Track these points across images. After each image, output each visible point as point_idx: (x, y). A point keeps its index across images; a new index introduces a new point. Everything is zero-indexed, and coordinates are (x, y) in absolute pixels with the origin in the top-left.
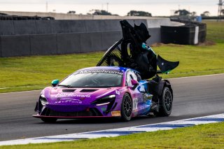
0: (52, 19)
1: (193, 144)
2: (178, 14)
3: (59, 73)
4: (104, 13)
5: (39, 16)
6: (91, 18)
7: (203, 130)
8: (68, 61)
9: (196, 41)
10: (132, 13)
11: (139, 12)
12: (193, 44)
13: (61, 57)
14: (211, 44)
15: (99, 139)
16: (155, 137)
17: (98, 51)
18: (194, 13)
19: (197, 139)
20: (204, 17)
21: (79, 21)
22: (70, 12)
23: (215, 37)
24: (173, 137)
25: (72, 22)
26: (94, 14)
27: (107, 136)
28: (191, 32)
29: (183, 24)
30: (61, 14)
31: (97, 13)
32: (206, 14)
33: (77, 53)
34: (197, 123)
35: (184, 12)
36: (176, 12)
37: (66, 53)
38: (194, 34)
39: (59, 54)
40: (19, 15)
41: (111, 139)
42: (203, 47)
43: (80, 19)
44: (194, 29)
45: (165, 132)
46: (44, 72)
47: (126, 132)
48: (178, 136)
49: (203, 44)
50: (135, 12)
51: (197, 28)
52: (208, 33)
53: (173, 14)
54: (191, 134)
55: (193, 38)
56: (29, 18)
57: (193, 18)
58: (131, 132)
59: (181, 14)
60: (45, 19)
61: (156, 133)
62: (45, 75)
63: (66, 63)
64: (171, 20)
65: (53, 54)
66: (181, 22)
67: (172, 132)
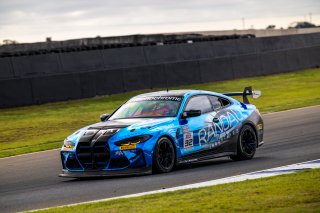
0: (253, 36)
4: (307, 25)
5: (238, 34)
6: (294, 33)
8: (275, 82)
22: (270, 27)
25: (276, 39)
26: (297, 27)
30: (262, 30)
31: (300, 26)
33: (285, 72)
37: (273, 73)
39: (264, 75)
40: (216, 35)
43: (284, 34)
56: (227, 38)
60: (245, 37)
63: (275, 84)
65: (258, 76)
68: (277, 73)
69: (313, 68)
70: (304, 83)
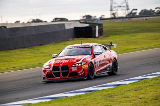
0: (5, 27)
1: (98, 103)
2: (85, 18)
3: (11, 61)
4: (38, 21)
6: (29, 25)
7: (104, 93)
8: (16, 53)
9: (97, 35)
10: (56, 19)
11: (60, 18)
12: (95, 37)
13: (12, 51)
14: (107, 36)
15: (38, 103)
16: (74, 99)
17: (35, 46)
18: (95, 16)
19: (101, 100)
20: (101, 19)
21: (22, 27)
22: (17, 22)
23: (109, 31)
24: (86, 99)
25: (18, 29)
26: (32, 22)
27: (43, 101)
28: (93, 29)
29: (88, 25)
31: (34, 21)
32: (103, 17)
33: (22, 48)
34: (100, 89)
35: (89, 17)
36: (84, 17)
37: (15, 49)
38: (95, 30)
39: (10, 49)
41: (46, 103)
42: (102, 39)
44: (95, 27)
45: (80, 96)
46: (2, 62)
47: (55, 98)
48: (88, 98)
49: (102, 37)
50: (58, 18)
51: (97, 27)
52: (104, 29)
53: (82, 18)
54: (97, 96)
55: (95, 34)
57: (95, 20)
58: (58, 98)
59: (87, 18)
60: (1, 27)
61: (75, 97)
62: (3, 63)
63: (16, 55)
64: (81, 23)
65: (6, 50)
66: (86, 23)
67: (84, 96)
68: (18, 48)
69: (39, 45)
70: (33, 54)
